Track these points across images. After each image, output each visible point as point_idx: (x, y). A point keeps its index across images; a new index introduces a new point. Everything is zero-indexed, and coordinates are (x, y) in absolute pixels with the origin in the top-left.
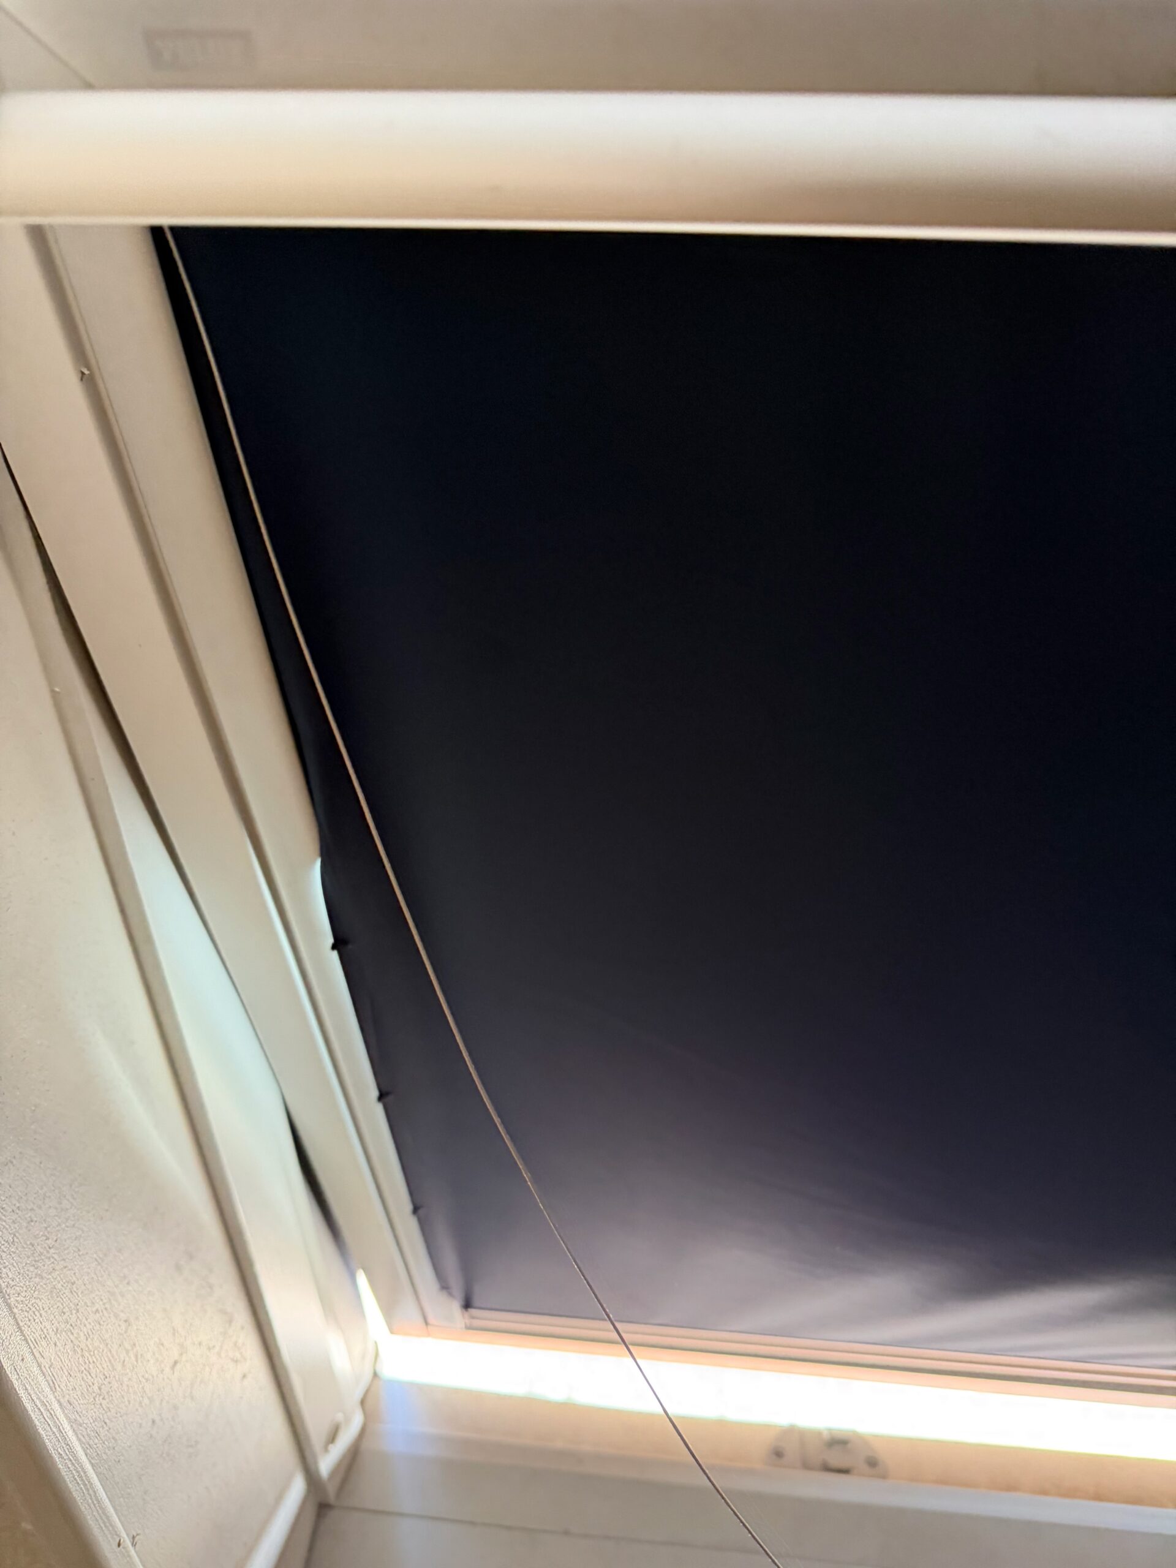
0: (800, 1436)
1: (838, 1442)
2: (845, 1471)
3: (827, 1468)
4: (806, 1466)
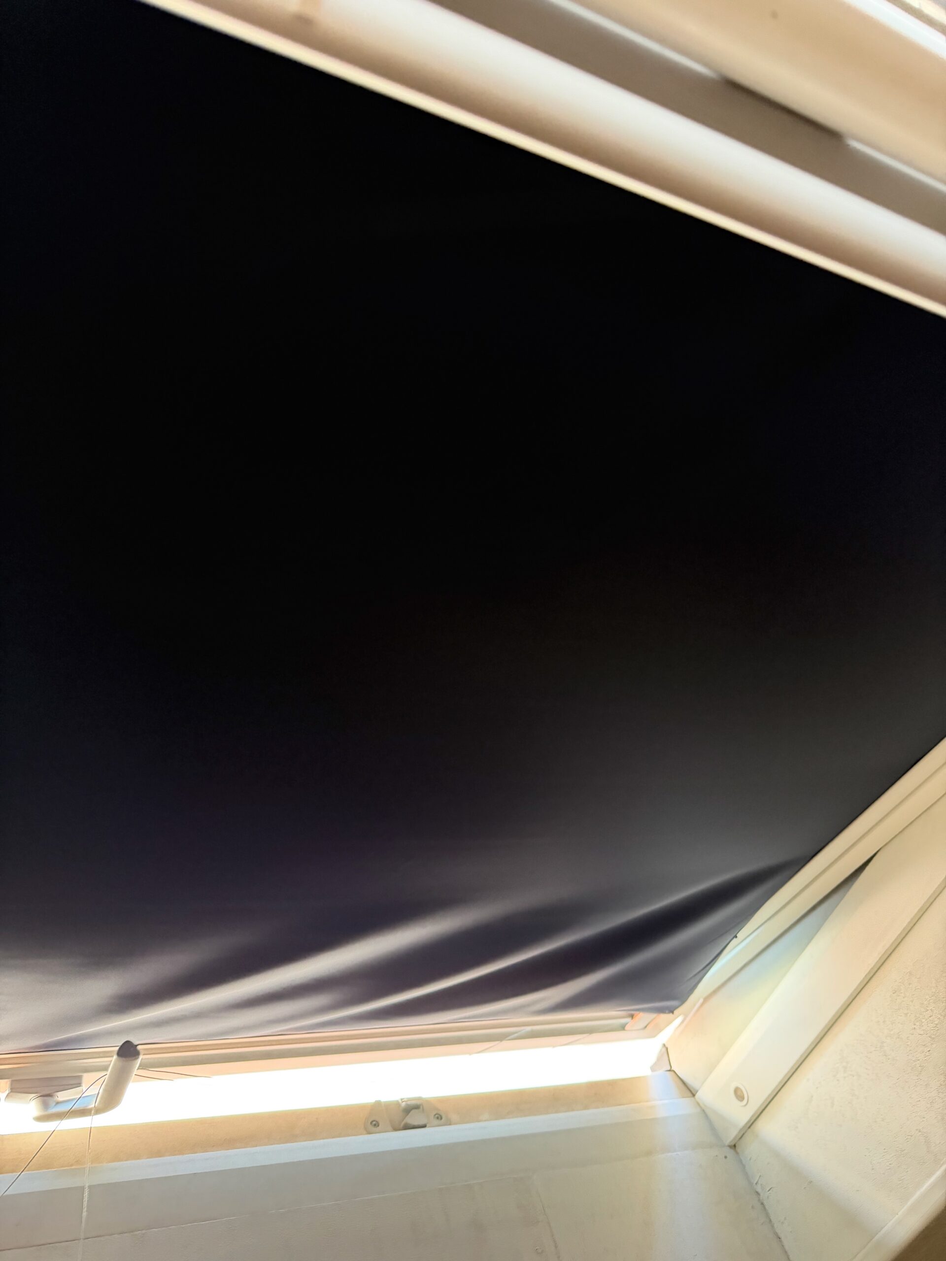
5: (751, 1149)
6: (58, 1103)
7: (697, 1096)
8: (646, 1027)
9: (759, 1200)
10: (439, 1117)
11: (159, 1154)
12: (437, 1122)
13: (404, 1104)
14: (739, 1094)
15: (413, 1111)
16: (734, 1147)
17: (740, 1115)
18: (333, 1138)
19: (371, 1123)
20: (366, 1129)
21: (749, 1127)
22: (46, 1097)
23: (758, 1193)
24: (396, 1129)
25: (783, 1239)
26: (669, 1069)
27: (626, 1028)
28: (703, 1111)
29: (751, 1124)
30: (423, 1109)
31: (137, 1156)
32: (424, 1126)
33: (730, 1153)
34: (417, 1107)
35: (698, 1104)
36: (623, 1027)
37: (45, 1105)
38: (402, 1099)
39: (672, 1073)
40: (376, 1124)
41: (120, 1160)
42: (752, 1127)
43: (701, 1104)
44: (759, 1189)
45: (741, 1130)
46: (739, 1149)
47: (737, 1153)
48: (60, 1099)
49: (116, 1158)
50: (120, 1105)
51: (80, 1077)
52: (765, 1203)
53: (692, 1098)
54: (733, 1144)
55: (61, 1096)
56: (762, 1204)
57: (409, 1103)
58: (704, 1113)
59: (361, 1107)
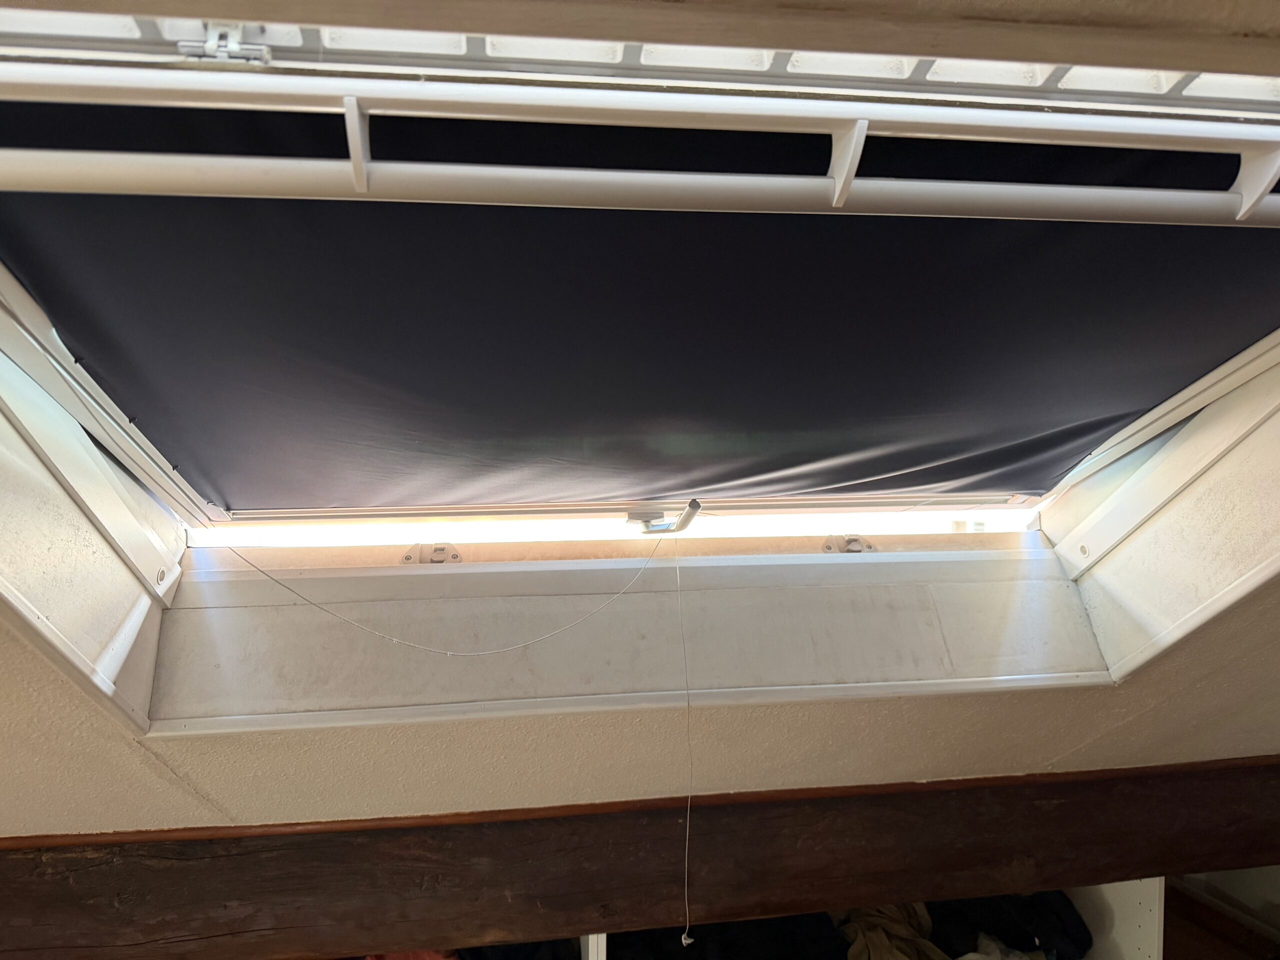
0: (421, 549)
1: (440, 550)
2: (442, 562)
3: (432, 561)
4: (421, 561)
5: (1087, 584)
6: (653, 526)
7: (1056, 548)
8: (1024, 502)
9: (1086, 613)
10: (870, 547)
11: (706, 554)
12: (868, 550)
13: (847, 538)
14: (1083, 550)
15: (853, 543)
16: (1075, 581)
17: (1083, 563)
18: (804, 553)
19: (827, 547)
20: (823, 550)
21: (1088, 570)
22: (647, 522)
23: (1086, 609)
24: (842, 551)
25: (1097, 636)
26: (1039, 528)
27: (1008, 502)
28: (1058, 558)
29: (1089, 568)
30: (859, 542)
31: (696, 555)
32: (860, 551)
33: (1072, 584)
34: (855, 540)
35: (1055, 553)
36: (1006, 501)
37: (647, 527)
38: (846, 535)
39: (1041, 532)
40: (830, 548)
41: (687, 556)
42: (1090, 571)
43: (1058, 554)
44: (1087, 607)
45: (1081, 572)
46: (1078, 583)
47: (1077, 585)
48: (654, 524)
49: (685, 555)
50: (686, 529)
51: (663, 513)
52: (1090, 615)
53: (1051, 550)
54: (1075, 579)
55: (654, 522)
56: (1088, 615)
57: (851, 538)
58: (1058, 559)
59: (821, 538)
